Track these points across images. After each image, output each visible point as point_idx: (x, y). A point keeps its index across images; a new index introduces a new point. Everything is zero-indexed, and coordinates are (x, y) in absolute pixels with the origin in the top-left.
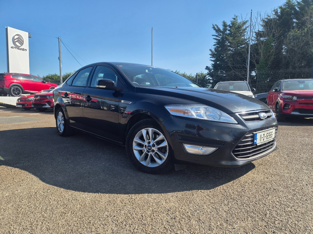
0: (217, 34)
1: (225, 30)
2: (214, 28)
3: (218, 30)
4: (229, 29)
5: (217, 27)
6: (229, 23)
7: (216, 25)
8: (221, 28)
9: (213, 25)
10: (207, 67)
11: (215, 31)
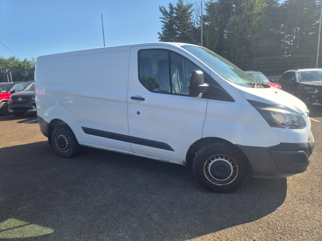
0: (164, 17)
1: (172, 12)
2: (161, 9)
3: (165, 13)
4: (176, 12)
5: (164, 9)
6: (175, 6)
7: (163, 7)
8: (168, 10)
9: (160, 7)
11: (162, 13)
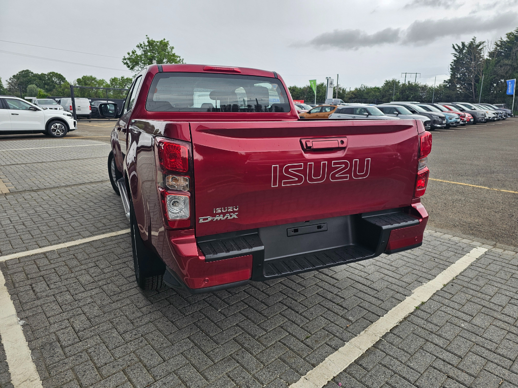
2: (454, 47)
4: (466, 49)
6: (467, 44)
10: (445, 81)
11: (454, 50)
